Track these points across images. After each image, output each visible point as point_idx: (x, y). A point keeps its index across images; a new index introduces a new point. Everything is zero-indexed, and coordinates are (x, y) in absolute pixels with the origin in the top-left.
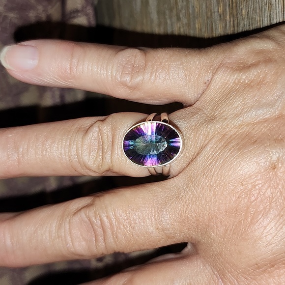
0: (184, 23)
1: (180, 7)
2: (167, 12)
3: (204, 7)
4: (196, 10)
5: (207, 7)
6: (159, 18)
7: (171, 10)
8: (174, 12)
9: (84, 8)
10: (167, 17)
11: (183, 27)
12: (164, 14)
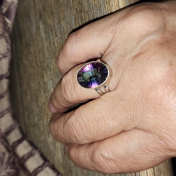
0: (60, 37)
1: (56, 28)
2: (50, 32)
3: (69, 27)
4: (65, 29)
5: (70, 27)
6: (46, 36)
7: (52, 31)
8: (54, 31)
9: (3, 33)
10: (50, 34)
11: (59, 39)
12: (48, 33)
